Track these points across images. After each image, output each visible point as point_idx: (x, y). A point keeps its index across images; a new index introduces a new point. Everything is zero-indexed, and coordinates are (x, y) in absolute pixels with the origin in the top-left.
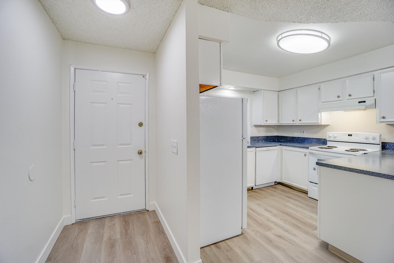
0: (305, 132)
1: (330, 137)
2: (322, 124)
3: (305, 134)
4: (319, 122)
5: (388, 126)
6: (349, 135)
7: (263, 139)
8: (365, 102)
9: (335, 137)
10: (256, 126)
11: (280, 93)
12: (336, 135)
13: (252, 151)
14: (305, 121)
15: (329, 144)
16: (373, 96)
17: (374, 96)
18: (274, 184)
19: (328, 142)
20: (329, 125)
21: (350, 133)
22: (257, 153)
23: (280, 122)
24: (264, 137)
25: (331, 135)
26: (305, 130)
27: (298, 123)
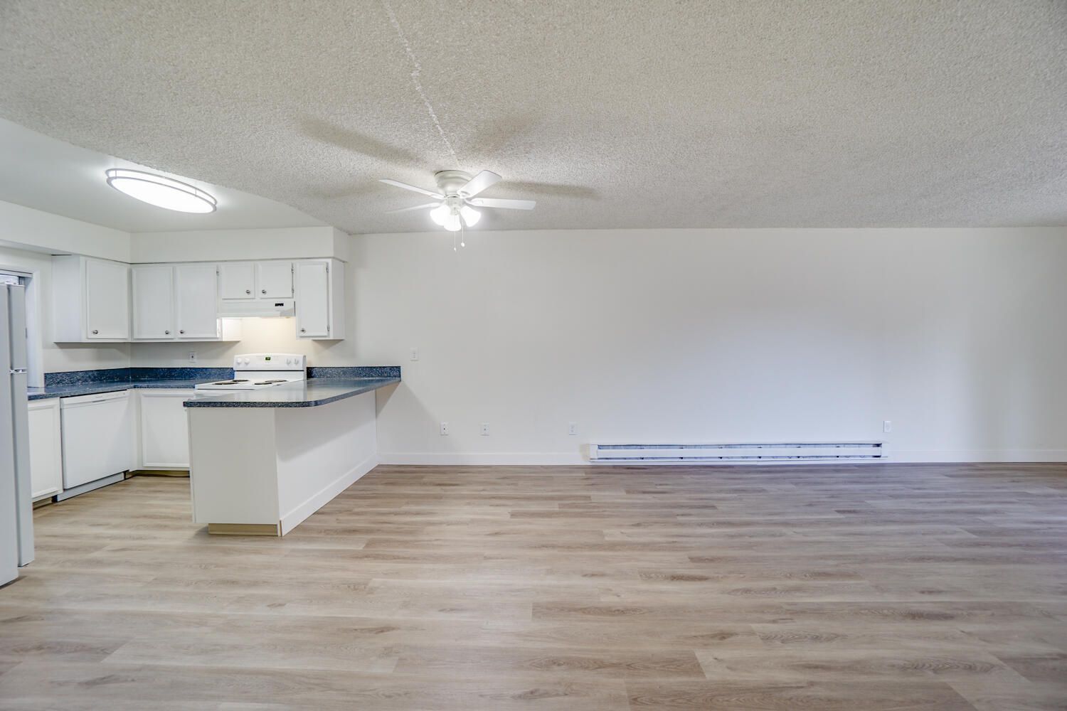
0: (195, 357)
1: (239, 364)
2: (224, 340)
3: (195, 360)
4: (218, 336)
5: (316, 344)
6: (266, 359)
7: (90, 377)
8: (282, 305)
9: (247, 364)
10: (61, 345)
11: (135, 270)
12: (248, 360)
13: (52, 407)
14: (193, 334)
15: (237, 376)
16: (291, 296)
17: (293, 297)
18: (123, 479)
19: (236, 373)
20: (238, 342)
21: (268, 355)
22: (65, 412)
23: (136, 336)
24: (90, 374)
25: (239, 360)
26: (195, 353)
27: (176, 337)
